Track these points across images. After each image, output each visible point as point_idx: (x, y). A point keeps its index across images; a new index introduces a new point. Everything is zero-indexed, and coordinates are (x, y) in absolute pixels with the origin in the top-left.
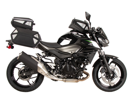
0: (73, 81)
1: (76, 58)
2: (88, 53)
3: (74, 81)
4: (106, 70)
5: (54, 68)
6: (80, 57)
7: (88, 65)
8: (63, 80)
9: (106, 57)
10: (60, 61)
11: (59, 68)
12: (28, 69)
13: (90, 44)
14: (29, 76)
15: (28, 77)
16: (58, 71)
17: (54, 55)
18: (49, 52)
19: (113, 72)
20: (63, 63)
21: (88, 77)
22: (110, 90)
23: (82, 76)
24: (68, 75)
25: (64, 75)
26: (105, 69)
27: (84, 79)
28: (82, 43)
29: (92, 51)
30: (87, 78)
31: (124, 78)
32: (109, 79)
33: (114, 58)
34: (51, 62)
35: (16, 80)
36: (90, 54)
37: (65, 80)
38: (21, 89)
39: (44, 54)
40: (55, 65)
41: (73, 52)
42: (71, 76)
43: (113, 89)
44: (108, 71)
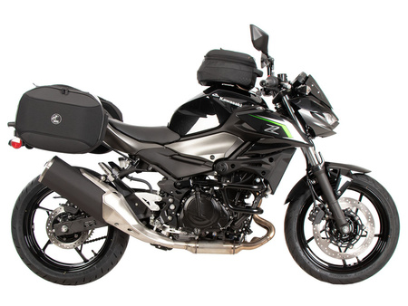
0: (220, 251)
1: (228, 176)
2: (266, 160)
3: (225, 251)
4: (328, 214)
5: (156, 208)
6: (241, 172)
7: (265, 196)
8: (187, 248)
9: (326, 172)
10: (175, 185)
11: (172, 207)
12: (75, 212)
13: (272, 130)
14: (79, 234)
15: (76, 236)
16: (169, 218)
17: (158, 165)
18: (140, 157)
19: (352, 218)
20: (184, 191)
21: (271, 235)
22: (343, 277)
23: (250, 232)
24: (202, 230)
25: (189, 229)
26: (324, 209)
27: (256, 242)
28: (245, 125)
29: (279, 152)
30: (266, 238)
31: (390, 240)
32: (340, 244)
33: (353, 172)
34: (147, 188)
35: (42, 247)
36: (271, 160)
37: (193, 245)
38: (56, 274)
39: (125, 165)
40: (159, 198)
41: (217, 156)
42: (211, 233)
43: (353, 274)
44: (333, 215)
